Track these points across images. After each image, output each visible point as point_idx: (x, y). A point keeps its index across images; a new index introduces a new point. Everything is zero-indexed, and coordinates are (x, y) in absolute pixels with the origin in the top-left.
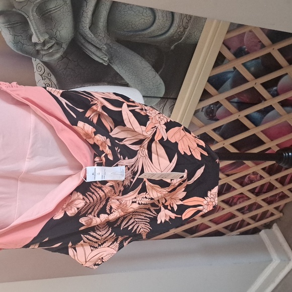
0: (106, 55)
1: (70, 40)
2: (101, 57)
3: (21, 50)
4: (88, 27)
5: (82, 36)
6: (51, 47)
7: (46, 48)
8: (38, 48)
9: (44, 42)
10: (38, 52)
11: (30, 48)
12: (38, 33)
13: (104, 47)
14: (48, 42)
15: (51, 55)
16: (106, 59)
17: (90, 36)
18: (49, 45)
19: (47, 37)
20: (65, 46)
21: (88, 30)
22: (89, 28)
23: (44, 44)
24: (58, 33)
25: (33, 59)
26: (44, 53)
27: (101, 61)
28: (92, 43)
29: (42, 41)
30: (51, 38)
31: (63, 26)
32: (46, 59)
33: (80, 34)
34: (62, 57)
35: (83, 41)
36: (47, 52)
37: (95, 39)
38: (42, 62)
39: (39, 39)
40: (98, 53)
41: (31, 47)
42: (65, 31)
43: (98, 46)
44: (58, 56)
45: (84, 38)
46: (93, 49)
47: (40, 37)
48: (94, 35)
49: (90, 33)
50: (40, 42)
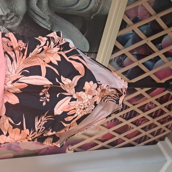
0: (49, 23)
1: (25, 13)
2: (46, 25)
4: (36, 4)
5: (32, 10)
6: (12, 18)
7: (9, 19)
8: (4, 19)
9: (7, 14)
10: (4, 21)
12: (2, 8)
13: (48, 17)
14: (10, 15)
15: (12, 24)
16: (49, 26)
17: (37, 10)
18: (11, 17)
19: (9, 11)
20: (21, 17)
21: (36, 6)
22: (37, 5)
23: (7, 16)
24: (16, 8)
26: (8, 22)
27: (46, 28)
28: (39, 15)
29: (6, 14)
30: (12, 12)
31: (19, 3)
32: (9, 26)
33: (31, 8)
34: (20, 25)
35: (33, 14)
36: (10, 22)
37: (41, 12)
38: (7, 29)
39: (4, 12)
40: (43, 22)
42: (21, 7)
43: (43, 17)
44: (17, 24)
45: (34, 12)
46: (40, 19)
47: (4, 11)
48: (40, 9)
49: (38, 8)
50: (4, 15)
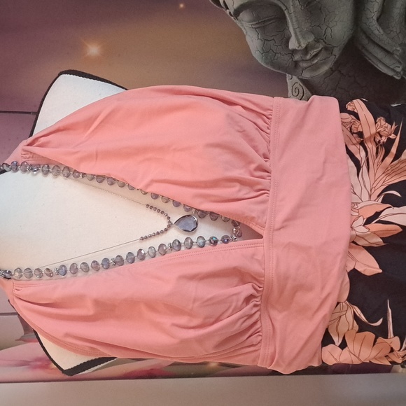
0: (400, 63)
1: (346, 41)
2: (392, 67)
3: (272, 63)
4: (375, 18)
5: (365, 33)
6: (316, 56)
7: (308, 57)
8: (297, 57)
9: (306, 48)
10: (296, 63)
11: (285, 60)
12: (298, 34)
13: (398, 49)
14: (313, 48)
15: (315, 68)
16: (399, 70)
17: (376, 32)
18: (314, 52)
19: (311, 39)
20: (337, 52)
21: (375, 23)
22: (378, 20)
23: (306, 50)
24: (329, 31)
25: (288, 76)
26: (304, 65)
27: (390, 73)
28: (380, 43)
29: (304, 46)
30: (317, 41)
31: (336, 19)
32: (307, 75)
33: (362, 30)
34: (332, 70)
35: (365, 41)
36: (310, 64)
37: (385, 37)
38: (299, 78)
39: (299, 43)
40: (387, 60)
41: (287, 57)
42: (339, 27)
43: (389, 49)
44: (325, 68)
45: (368, 38)
46: (380, 54)
47: (301, 40)
48: (384, 31)
49: (378, 27)
50: (300, 48)
